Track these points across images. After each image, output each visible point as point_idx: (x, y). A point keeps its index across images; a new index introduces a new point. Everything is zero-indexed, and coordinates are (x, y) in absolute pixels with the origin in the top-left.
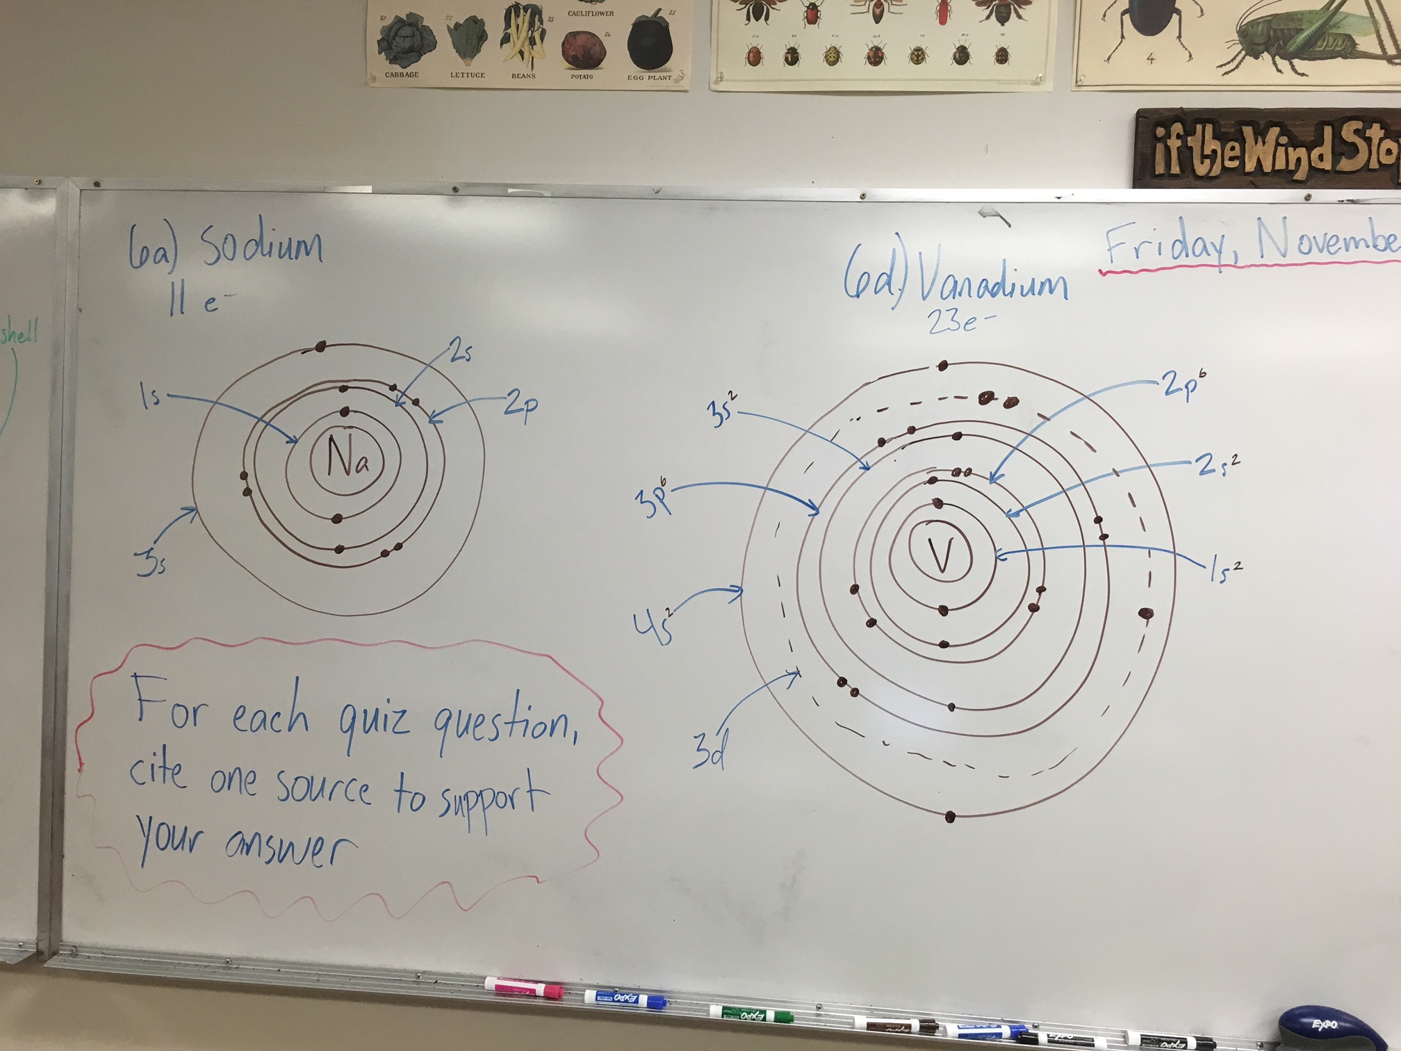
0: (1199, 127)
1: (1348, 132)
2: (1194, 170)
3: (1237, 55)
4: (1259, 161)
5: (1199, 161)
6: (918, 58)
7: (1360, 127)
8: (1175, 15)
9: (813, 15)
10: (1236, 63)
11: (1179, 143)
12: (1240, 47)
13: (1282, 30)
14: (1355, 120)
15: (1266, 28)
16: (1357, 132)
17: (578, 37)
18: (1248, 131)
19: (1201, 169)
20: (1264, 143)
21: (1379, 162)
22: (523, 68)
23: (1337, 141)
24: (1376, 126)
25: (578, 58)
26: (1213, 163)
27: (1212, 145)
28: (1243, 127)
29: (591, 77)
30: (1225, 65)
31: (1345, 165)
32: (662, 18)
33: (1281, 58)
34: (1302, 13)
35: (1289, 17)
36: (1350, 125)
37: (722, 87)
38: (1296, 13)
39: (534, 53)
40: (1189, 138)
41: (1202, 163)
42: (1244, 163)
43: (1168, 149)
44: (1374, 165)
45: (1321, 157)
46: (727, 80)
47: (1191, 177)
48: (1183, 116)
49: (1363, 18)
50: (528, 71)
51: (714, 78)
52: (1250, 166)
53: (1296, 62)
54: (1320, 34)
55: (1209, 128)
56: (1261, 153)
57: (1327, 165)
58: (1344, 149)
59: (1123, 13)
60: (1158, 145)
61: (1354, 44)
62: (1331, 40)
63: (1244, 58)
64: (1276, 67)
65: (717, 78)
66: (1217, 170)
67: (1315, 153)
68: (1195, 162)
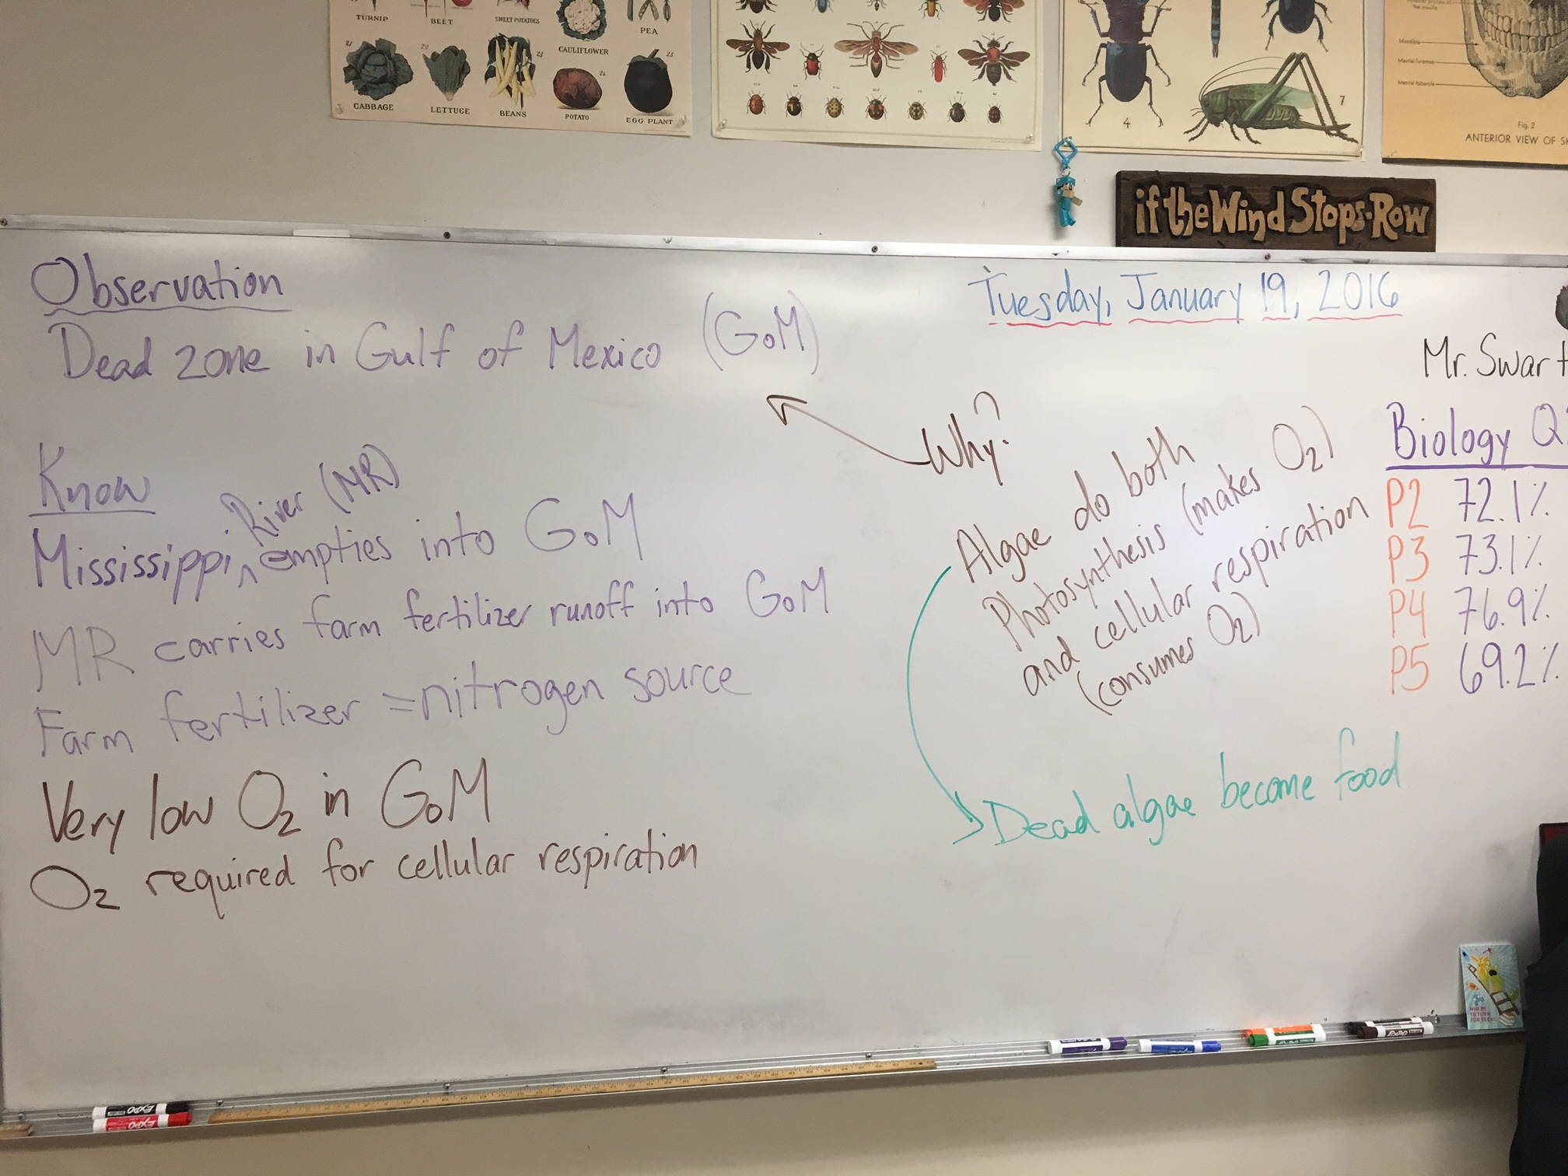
0: (1173, 190)
1: (1297, 196)
2: (1170, 231)
3: (1201, 123)
4: (1224, 222)
5: (1175, 223)
6: (916, 114)
7: (1307, 194)
8: (1145, 82)
9: (813, 65)
10: (1200, 129)
11: (1156, 204)
12: (1202, 115)
13: (1238, 101)
14: (1302, 186)
15: (1224, 99)
16: (1303, 197)
17: (571, 75)
18: (1214, 194)
19: (1177, 229)
20: (1228, 206)
21: (1323, 226)
22: (511, 104)
23: (1288, 205)
24: (1319, 192)
25: (571, 96)
26: (1186, 224)
27: (1185, 207)
28: (1211, 191)
29: (587, 118)
30: (1190, 131)
31: (1295, 227)
32: (659, 59)
33: (1239, 126)
34: (1253, 86)
35: (1243, 89)
36: (1298, 191)
37: (724, 134)
38: (1249, 86)
39: (522, 89)
40: (1165, 200)
41: (1177, 223)
42: (1213, 224)
43: (1147, 209)
44: (1319, 228)
45: (1276, 220)
46: (729, 128)
47: (1168, 237)
48: (1159, 180)
49: (1304, 92)
50: (518, 108)
51: (715, 124)
52: (1217, 228)
53: (1251, 130)
54: (1268, 106)
55: (1181, 190)
56: (1227, 215)
57: (1281, 227)
58: (1294, 213)
59: (1101, 79)
60: (1138, 205)
61: (1298, 115)
62: (1279, 112)
63: (1206, 125)
64: (1234, 134)
65: (719, 125)
66: (1189, 231)
67: (1271, 215)
68: (1170, 222)
